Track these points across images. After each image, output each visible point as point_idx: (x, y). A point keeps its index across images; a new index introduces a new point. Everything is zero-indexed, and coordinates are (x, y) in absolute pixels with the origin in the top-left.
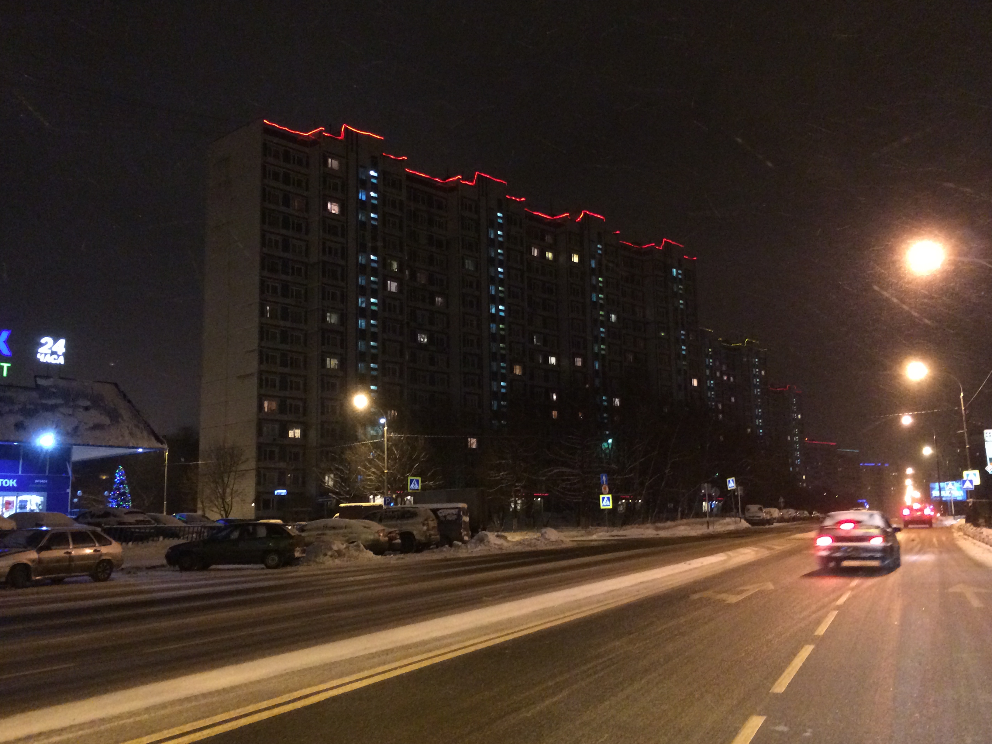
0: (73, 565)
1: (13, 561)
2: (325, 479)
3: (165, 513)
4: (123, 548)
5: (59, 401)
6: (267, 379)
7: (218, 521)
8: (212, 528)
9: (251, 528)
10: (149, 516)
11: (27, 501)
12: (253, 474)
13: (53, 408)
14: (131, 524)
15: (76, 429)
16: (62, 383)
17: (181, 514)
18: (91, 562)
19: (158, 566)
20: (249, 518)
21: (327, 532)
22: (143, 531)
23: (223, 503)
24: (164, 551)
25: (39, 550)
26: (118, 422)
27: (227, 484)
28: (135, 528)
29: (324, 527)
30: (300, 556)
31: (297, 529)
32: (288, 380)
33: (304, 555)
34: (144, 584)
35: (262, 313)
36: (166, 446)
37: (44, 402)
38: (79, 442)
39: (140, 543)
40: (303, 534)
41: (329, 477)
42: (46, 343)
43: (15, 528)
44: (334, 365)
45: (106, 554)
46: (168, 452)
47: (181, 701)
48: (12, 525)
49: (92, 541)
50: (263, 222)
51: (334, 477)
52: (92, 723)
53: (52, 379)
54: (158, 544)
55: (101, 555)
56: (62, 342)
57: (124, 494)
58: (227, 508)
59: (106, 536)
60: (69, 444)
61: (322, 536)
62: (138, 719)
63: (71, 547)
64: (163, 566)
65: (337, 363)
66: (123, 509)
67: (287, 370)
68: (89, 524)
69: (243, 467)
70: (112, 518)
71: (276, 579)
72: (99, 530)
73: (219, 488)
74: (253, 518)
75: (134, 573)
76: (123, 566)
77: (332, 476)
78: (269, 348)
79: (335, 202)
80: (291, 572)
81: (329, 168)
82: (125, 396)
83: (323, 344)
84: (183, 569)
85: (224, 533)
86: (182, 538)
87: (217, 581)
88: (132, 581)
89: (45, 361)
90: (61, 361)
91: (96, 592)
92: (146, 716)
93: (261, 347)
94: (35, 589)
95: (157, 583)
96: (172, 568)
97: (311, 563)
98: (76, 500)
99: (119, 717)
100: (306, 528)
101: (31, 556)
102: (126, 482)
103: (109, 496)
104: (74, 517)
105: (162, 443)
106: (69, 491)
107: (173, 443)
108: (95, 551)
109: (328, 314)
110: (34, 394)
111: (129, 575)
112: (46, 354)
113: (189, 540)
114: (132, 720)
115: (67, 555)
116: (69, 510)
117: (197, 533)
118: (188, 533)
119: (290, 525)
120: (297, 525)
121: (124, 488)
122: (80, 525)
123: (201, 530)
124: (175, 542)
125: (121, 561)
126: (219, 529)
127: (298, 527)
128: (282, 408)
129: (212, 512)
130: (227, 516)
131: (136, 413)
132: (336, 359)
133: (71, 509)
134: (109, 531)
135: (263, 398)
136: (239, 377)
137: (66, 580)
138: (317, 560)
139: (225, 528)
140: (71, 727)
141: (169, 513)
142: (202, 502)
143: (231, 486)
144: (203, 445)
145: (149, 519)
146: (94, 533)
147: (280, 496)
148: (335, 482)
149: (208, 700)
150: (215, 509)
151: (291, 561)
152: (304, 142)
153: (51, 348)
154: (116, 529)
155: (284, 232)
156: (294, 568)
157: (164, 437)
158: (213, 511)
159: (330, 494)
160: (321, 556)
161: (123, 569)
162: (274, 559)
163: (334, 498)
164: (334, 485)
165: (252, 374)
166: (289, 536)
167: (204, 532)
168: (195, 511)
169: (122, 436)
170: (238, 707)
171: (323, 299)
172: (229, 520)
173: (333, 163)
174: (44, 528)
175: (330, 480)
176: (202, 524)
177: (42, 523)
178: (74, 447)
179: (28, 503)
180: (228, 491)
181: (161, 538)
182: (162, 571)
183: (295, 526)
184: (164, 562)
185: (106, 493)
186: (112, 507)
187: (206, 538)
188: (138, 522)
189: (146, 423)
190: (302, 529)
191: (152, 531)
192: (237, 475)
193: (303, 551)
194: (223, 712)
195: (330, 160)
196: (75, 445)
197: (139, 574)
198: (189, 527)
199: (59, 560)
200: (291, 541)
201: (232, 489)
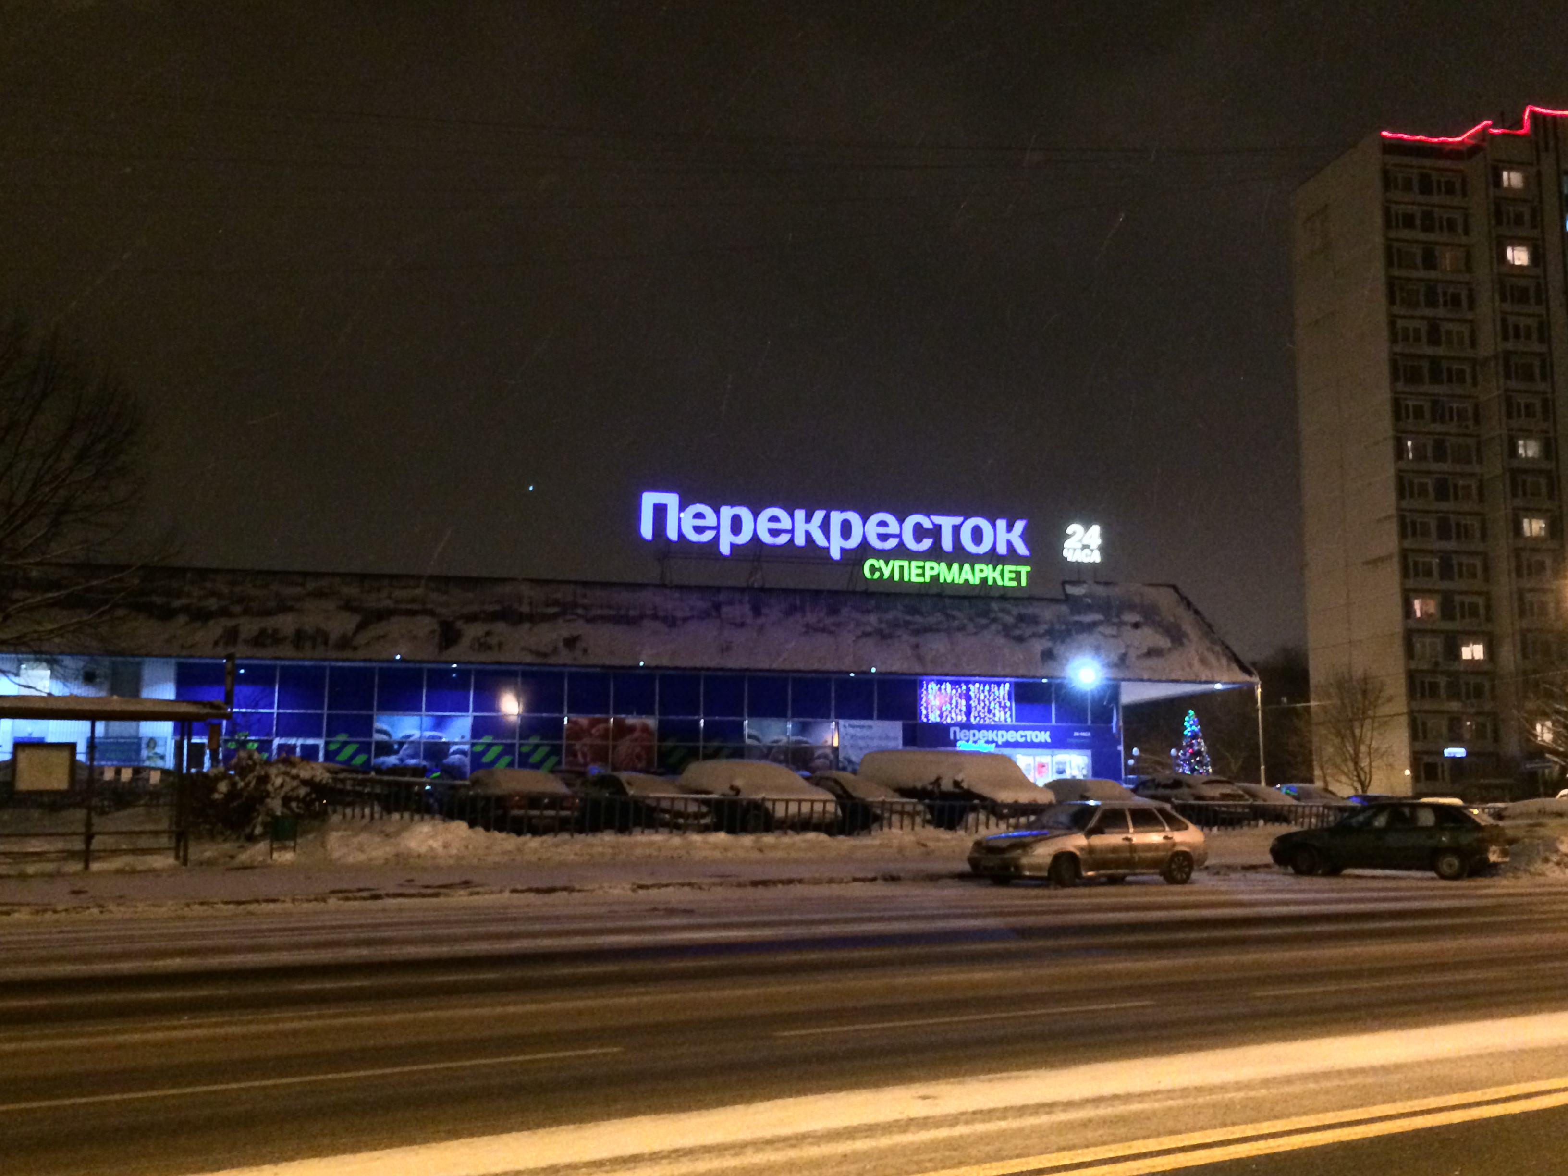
0: (1137, 859)
1: (1056, 848)
2: (1535, 729)
3: (1263, 784)
4: (1206, 836)
5: (1098, 617)
6: (1416, 564)
7: (1349, 798)
8: (1342, 809)
9: (1407, 811)
10: (1240, 787)
11: (1065, 763)
12: (1404, 720)
13: (1090, 627)
14: (1213, 799)
15: (1123, 658)
16: (1101, 591)
17: (1289, 785)
18: (1161, 854)
19: (1260, 866)
20: (1402, 795)
21: (1546, 820)
22: (1232, 810)
23: (1356, 769)
24: (1270, 842)
25: (1089, 834)
26: (1181, 644)
27: (1361, 737)
28: (1220, 806)
29: (1539, 811)
30: (1500, 860)
31: (1490, 815)
32: (1454, 562)
33: (1507, 859)
34: (1242, 892)
35: (1400, 452)
36: (1256, 679)
37: (1077, 618)
38: (1131, 676)
39: (1230, 829)
40: (1501, 824)
41: (1543, 726)
42: (1074, 533)
43: (1054, 801)
44: (1538, 529)
45: (1182, 844)
46: (1261, 688)
47: (1316, 1076)
48: (1048, 797)
49: (1159, 823)
50: (1392, 301)
51: (1553, 725)
52: (1184, 1092)
53: (1085, 586)
54: (1256, 831)
55: (1174, 845)
56: (1096, 529)
57: (1199, 753)
58: (1363, 777)
59: (1181, 817)
60: (1114, 679)
61: (1538, 829)
62: (1252, 1094)
63: (1131, 830)
64: (1267, 866)
65: (1544, 525)
66: (1200, 776)
67: (1450, 545)
68: (1153, 797)
69: (1386, 710)
70: (1185, 791)
71: (1453, 897)
72: (1168, 807)
73: (1348, 744)
74: (1410, 793)
75: (1225, 875)
76: (1207, 863)
77: (1549, 724)
78: (1416, 511)
79: (1520, 245)
80: (1485, 887)
81: (1506, 189)
82: (1189, 605)
83: (1514, 495)
84: (1299, 872)
85: (1361, 818)
86: (1293, 823)
87: (1355, 895)
88: (1223, 886)
89: (1074, 560)
90: (1096, 557)
91: (1170, 898)
92: (1263, 1092)
93: (1403, 510)
94: (1086, 891)
95: (1262, 892)
96: (1282, 870)
97: (1520, 874)
98: (1131, 762)
99: (1223, 1088)
100: (1505, 813)
101: (1077, 842)
102: (1200, 734)
103: (1178, 757)
104: (1131, 786)
105: (1250, 673)
106: (1121, 748)
107: (1268, 674)
108: (1166, 838)
109: (1521, 443)
110: (1064, 609)
111: (1217, 877)
112: (1075, 550)
113: (1306, 827)
114: (1241, 1095)
115: (1127, 843)
116: (1123, 776)
117: (1317, 816)
118: (1303, 816)
119: (1477, 808)
120: (1488, 808)
121: (1199, 744)
122: (1140, 799)
123: (1323, 811)
124: (1282, 829)
125: (1204, 857)
126: (1353, 811)
127: (1492, 811)
128: (1447, 609)
129: (1338, 784)
130: (1364, 791)
131: (1208, 629)
132: (1540, 519)
133: (1126, 774)
134: (1184, 810)
135: (1412, 594)
136: (1367, 563)
137: (1129, 878)
138: (1532, 869)
139: (1363, 810)
140: (1156, 1093)
141: (1271, 783)
142: (1322, 768)
143: (1368, 742)
144: (1317, 676)
145: (1241, 792)
146: (1162, 811)
147: (1454, 759)
148: (1557, 735)
149: (1359, 1080)
150: (1343, 779)
151: (1486, 869)
152: (1455, 154)
153: (1081, 541)
154: (1192, 807)
155: (1429, 312)
156: (1486, 881)
157: (1254, 664)
158: (1340, 782)
159: (1548, 756)
160: (1539, 862)
161: (1207, 868)
162: (1451, 862)
163: (1556, 763)
164: (1554, 741)
165: (1390, 557)
166: (1478, 827)
167: (1328, 816)
168: (1311, 781)
169: (1190, 665)
170: (1410, 1098)
171: (1509, 415)
172: (1368, 797)
173: (1512, 179)
174: (1092, 803)
175: (1545, 730)
176: (1325, 801)
177: (1088, 794)
178: (1123, 684)
179: (1068, 765)
180: (1363, 748)
181: (1261, 822)
182: (1267, 873)
183: (1487, 810)
184: (1269, 859)
185: (1173, 752)
186: (1183, 772)
187: (1332, 824)
188: (1225, 796)
189: (1223, 643)
190: (1499, 815)
191: (1247, 810)
192: (1376, 725)
193: (1504, 853)
194: (1384, 1102)
195: (1505, 174)
196: (1123, 680)
197: (1233, 876)
198: (1304, 807)
199: (1115, 849)
200: (1480, 835)
201: (1369, 747)
